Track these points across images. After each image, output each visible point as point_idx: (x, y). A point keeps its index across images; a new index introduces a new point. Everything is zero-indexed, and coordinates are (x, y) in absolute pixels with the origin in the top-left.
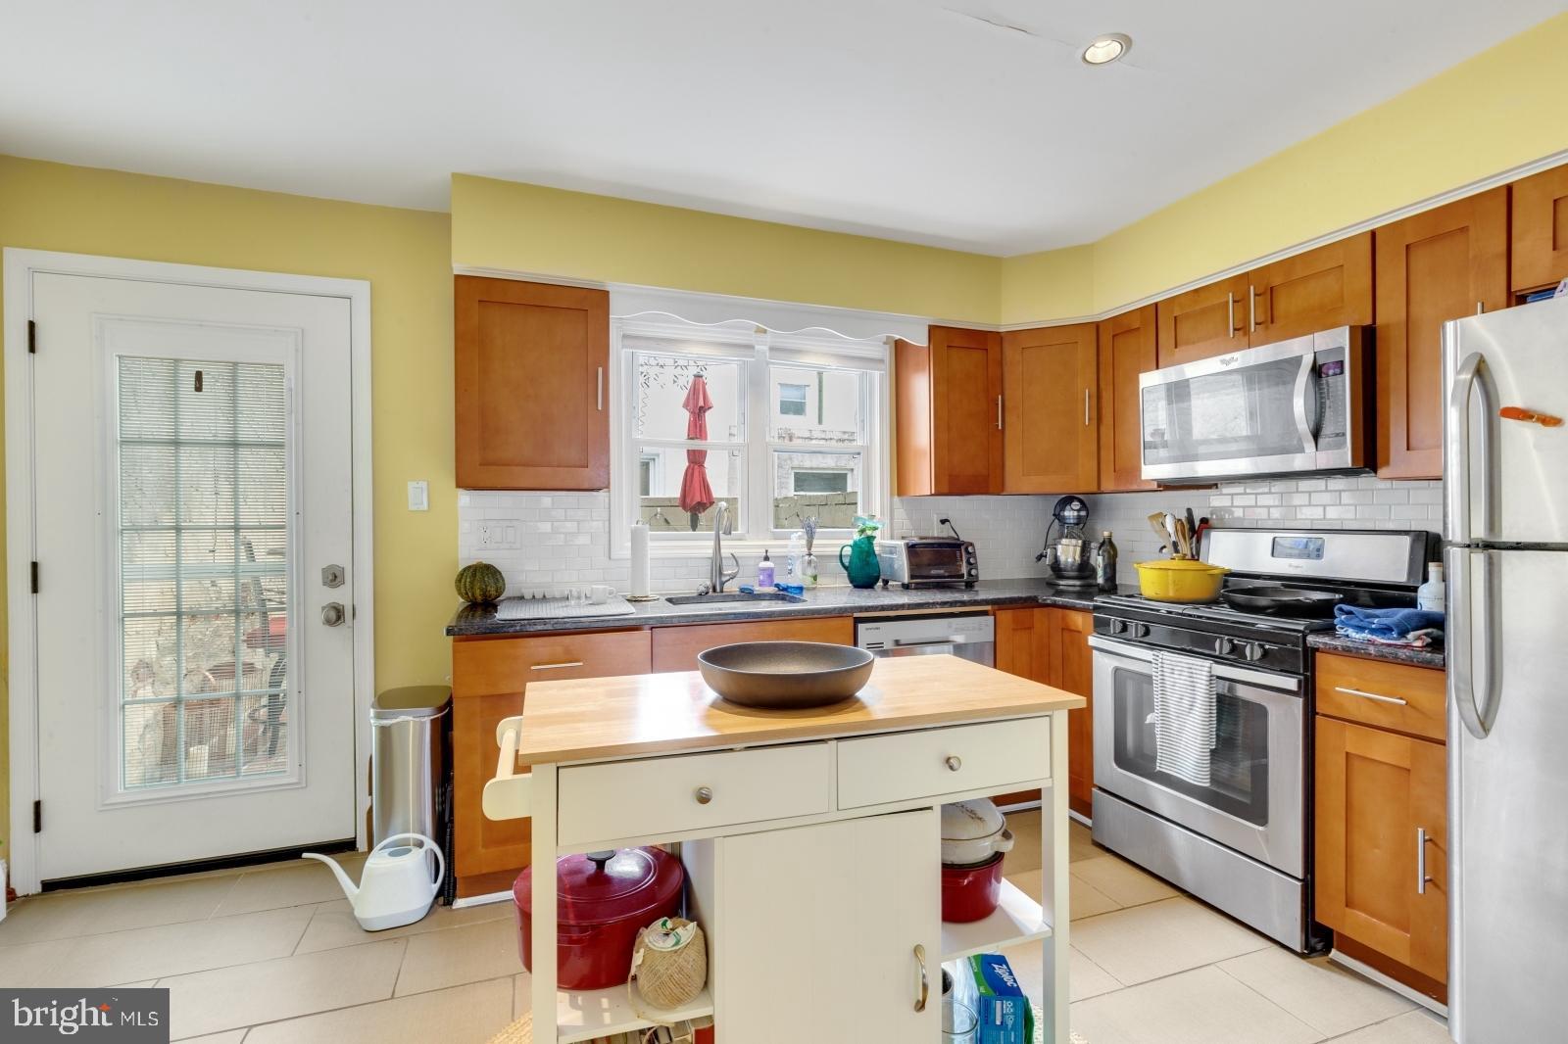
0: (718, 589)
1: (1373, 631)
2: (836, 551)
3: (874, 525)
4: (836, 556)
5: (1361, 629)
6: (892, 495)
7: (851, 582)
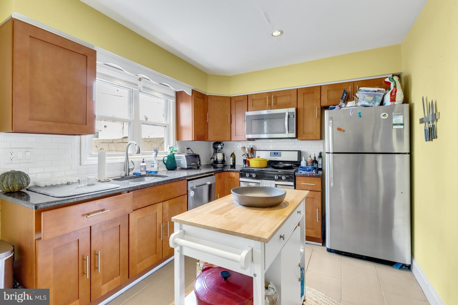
0: (127, 175)
1: (307, 171)
2: (162, 159)
3: (176, 150)
4: (161, 160)
5: (304, 171)
6: (176, 140)
7: (167, 169)
